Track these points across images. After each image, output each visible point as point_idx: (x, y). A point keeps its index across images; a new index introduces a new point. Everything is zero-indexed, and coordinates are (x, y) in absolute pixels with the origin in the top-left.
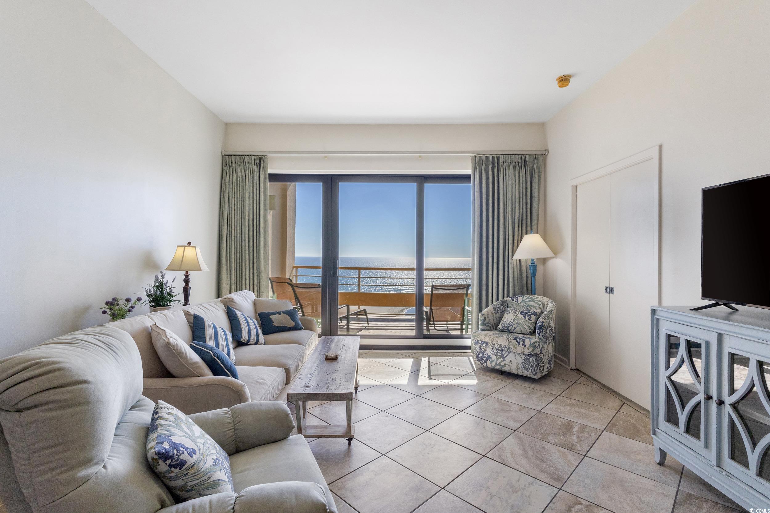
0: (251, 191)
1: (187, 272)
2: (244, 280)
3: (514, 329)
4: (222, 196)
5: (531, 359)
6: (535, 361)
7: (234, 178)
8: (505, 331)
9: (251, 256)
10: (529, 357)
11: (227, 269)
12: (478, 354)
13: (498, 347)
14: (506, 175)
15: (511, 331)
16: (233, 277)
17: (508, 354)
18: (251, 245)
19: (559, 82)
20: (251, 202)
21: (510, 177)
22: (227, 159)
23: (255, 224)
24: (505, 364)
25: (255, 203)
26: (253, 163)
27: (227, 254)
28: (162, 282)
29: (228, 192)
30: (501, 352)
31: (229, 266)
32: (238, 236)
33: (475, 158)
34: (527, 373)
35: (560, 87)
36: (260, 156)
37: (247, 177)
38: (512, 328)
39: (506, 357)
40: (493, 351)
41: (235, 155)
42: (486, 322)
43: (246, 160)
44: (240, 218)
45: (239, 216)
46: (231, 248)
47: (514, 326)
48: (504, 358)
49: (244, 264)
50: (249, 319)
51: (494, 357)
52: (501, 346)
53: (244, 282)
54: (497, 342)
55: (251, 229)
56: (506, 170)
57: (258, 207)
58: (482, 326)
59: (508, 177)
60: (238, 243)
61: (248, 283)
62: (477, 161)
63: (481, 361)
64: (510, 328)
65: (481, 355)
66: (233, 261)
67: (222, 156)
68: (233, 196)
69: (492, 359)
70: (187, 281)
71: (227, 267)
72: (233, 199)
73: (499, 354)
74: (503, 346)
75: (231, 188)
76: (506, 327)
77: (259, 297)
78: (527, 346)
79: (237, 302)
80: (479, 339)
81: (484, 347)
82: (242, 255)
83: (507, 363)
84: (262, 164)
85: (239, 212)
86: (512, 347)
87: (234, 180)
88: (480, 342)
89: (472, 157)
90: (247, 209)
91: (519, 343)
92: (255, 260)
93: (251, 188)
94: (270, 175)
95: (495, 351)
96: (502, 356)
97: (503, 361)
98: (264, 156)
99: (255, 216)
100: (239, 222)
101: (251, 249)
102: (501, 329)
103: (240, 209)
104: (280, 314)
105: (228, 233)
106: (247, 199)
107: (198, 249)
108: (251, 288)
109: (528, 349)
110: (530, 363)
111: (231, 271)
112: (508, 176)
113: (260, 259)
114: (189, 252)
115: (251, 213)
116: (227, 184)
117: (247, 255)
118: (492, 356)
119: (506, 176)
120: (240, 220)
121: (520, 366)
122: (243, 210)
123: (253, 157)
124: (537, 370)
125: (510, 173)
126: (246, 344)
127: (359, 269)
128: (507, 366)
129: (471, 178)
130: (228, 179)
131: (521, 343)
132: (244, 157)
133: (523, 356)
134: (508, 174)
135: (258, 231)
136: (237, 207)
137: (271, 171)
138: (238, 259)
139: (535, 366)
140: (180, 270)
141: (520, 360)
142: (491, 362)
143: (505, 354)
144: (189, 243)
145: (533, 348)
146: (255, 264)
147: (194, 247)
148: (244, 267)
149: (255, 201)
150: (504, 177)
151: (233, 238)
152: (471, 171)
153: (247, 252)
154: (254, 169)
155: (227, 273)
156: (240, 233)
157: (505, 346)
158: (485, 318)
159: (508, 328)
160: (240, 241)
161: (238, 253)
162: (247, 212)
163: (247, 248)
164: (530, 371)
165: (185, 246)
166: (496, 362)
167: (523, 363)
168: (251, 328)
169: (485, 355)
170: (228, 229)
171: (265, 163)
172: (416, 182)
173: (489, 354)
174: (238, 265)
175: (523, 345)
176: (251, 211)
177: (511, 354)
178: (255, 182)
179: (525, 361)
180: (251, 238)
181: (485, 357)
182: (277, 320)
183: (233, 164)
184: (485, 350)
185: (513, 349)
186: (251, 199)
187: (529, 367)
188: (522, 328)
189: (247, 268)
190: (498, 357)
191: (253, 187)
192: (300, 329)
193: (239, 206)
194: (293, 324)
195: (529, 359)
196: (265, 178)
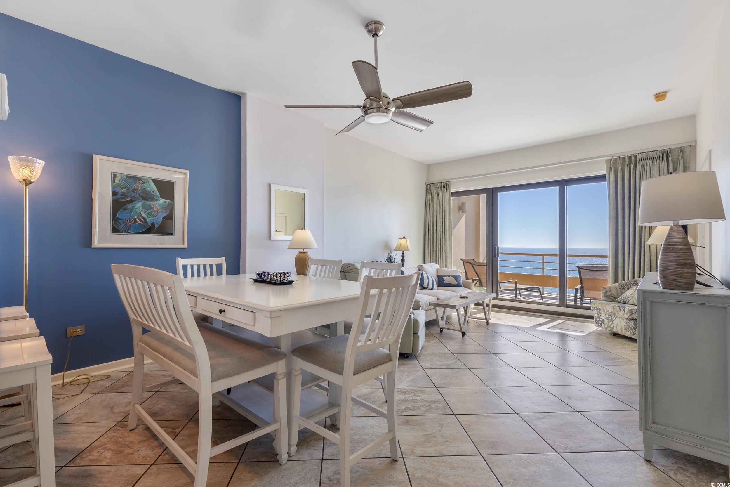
0: (442, 204)
1: (403, 252)
2: (437, 258)
3: (629, 301)
4: (426, 209)
5: (630, 323)
6: (633, 324)
7: (432, 198)
8: (622, 302)
9: (442, 244)
10: (629, 321)
11: (428, 252)
12: (596, 318)
13: (607, 312)
14: (644, 170)
15: (626, 303)
16: (432, 257)
17: (615, 319)
18: (442, 237)
19: (655, 98)
20: (442, 211)
21: (648, 172)
22: (429, 186)
23: (443, 224)
24: (614, 327)
25: (443, 211)
26: (443, 187)
27: (428, 243)
28: (391, 255)
29: (429, 206)
30: (611, 317)
31: (429, 250)
32: (434, 231)
33: (609, 161)
34: (628, 334)
35: (657, 101)
36: (446, 182)
37: (439, 196)
38: (627, 300)
39: (614, 321)
40: (606, 316)
41: (433, 184)
42: (607, 294)
43: (439, 185)
44: (436, 221)
45: (435, 220)
46: (430, 239)
47: (629, 299)
48: (613, 322)
49: (437, 249)
50: (430, 277)
51: (606, 321)
52: (608, 311)
53: (437, 260)
54: (606, 308)
55: (442, 227)
56: (644, 166)
57: (445, 214)
58: (603, 298)
59: (645, 173)
60: (434, 236)
61: (440, 261)
62: (612, 163)
63: (598, 324)
64: (625, 301)
65: (598, 319)
66: (432, 247)
67: (426, 185)
68: (432, 208)
69: (605, 323)
70: (403, 256)
71: (428, 251)
72: (432, 210)
73: (610, 319)
74: (610, 311)
75: (430, 204)
76: (622, 299)
77: (442, 267)
78: (626, 312)
79: (425, 268)
80: (595, 306)
81: (600, 313)
82: (437, 243)
83: (615, 326)
84: (448, 187)
85: (435, 218)
86: (616, 312)
87: (432, 199)
88: (596, 308)
89: (606, 160)
90: (439, 215)
91: (620, 310)
92: (444, 246)
93: (441, 202)
94: (452, 193)
95: (607, 316)
96: (611, 320)
97: (612, 324)
98: (449, 182)
99: (444, 220)
100: (435, 224)
101: (442, 240)
102: (618, 301)
103: (436, 216)
104: (449, 276)
105: (429, 230)
106: (439, 209)
107: (408, 240)
108: (437, 262)
109: (627, 314)
110: (630, 326)
111: (430, 253)
112: (645, 171)
113: (447, 246)
114: (404, 241)
115: (442, 217)
116: (429, 201)
117: (439, 243)
118: (605, 320)
119: (644, 172)
120: (436, 222)
121: (623, 328)
122: (437, 216)
123: (442, 183)
124: (635, 332)
125: (648, 169)
126: (427, 288)
127: (543, 255)
128: (615, 328)
129: (606, 177)
130: (429, 198)
131: (622, 309)
132: (437, 184)
133: (625, 320)
134: (645, 169)
135: (445, 229)
136: (434, 215)
137: (453, 190)
138: (435, 246)
139: (633, 328)
140: (399, 250)
141: (623, 323)
142: (605, 325)
143: (613, 318)
144: (404, 237)
145: (630, 314)
146: (444, 249)
147: (406, 239)
148: (437, 251)
149: (443, 210)
150: (642, 173)
151: (432, 233)
152: (606, 171)
153: (439, 241)
154: (443, 191)
155: (429, 254)
156: (436, 230)
157: (611, 311)
158: (606, 291)
159: (624, 300)
160: (436, 235)
161: (434, 242)
162: (439, 217)
163: (439, 239)
164: (630, 332)
165: (402, 239)
166: (608, 325)
167: (625, 325)
168: (430, 281)
169: (601, 319)
170: (429, 228)
171: (450, 186)
172: (559, 186)
173: (603, 318)
174: (435, 249)
175: (623, 311)
176: (442, 216)
177: (617, 319)
178: (443, 198)
179: (627, 323)
180: (442, 233)
181: (601, 321)
182: (447, 280)
183: (432, 189)
184: (601, 315)
185: (616, 314)
186: (442, 209)
187: (629, 329)
188: (634, 300)
189: (440, 251)
190: (609, 321)
191: (442, 202)
192: (461, 286)
193: (435, 214)
194: (456, 283)
195: (629, 322)
196: (449, 196)
